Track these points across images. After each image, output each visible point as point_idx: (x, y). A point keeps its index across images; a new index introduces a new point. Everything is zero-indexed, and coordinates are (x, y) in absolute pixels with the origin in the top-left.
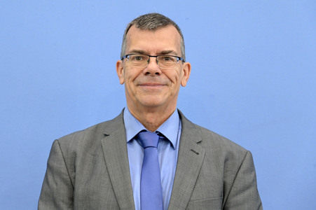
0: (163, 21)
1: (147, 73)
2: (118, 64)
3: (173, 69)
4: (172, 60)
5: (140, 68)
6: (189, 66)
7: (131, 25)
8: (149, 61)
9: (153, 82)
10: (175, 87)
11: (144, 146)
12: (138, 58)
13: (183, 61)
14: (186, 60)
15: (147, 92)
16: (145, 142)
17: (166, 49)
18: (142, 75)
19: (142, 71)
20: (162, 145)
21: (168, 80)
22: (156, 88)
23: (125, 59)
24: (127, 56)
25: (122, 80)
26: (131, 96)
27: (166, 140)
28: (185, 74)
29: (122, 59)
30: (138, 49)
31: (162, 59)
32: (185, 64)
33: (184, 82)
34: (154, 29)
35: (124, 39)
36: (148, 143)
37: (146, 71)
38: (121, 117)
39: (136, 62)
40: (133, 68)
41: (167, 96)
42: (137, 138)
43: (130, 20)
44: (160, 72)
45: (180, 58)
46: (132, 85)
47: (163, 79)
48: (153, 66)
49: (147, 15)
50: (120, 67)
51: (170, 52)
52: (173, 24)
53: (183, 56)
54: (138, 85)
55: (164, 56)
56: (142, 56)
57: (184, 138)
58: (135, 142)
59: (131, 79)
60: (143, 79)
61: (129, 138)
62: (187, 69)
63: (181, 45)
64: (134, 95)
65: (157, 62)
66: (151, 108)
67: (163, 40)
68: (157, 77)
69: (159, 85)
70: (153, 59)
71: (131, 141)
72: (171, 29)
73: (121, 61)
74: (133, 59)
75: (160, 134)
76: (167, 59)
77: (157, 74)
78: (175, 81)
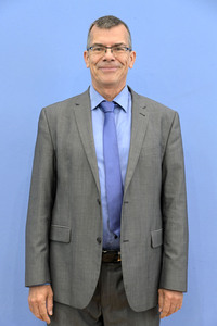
0: (115, 22)
1: (105, 60)
2: (85, 53)
3: (124, 56)
4: (122, 50)
5: (100, 56)
6: (134, 53)
7: (93, 25)
8: (106, 52)
10: (125, 69)
11: (105, 112)
12: (99, 49)
14: (133, 49)
15: (105, 73)
16: (105, 108)
17: (119, 42)
18: (101, 61)
19: (101, 58)
20: (117, 110)
21: (120, 64)
22: (112, 69)
23: (89, 50)
24: (91, 48)
25: (88, 66)
26: (94, 76)
27: (119, 107)
28: (132, 60)
30: (98, 42)
31: (115, 49)
32: (132, 52)
33: (131, 66)
34: (109, 28)
36: (108, 109)
37: (104, 58)
38: (88, 92)
39: (97, 52)
40: (95, 56)
42: (99, 106)
43: (92, 22)
44: (114, 58)
45: (128, 49)
46: (95, 68)
47: (116, 63)
48: (109, 55)
51: (121, 44)
53: (131, 47)
54: (99, 68)
55: (116, 47)
56: (101, 47)
59: (94, 64)
60: (102, 64)
61: (93, 107)
62: (133, 56)
63: (128, 39)
65: (112, 52)
66: (108, 85)
67: (116, 35)
68: (112, 63)
69: (114, 67)
70: (109, 50)
71: (96, 108)
72: (122, 27)
73: (87, 52)
74: (95, 50)
75: (115, 103)
76: (119, 49)
77: (113, 60)
78: (125, 64)
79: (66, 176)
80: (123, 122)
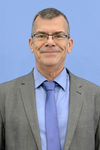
1: (47, 46)
2: (30, 40)
3: (63, 42)
4: (62, 37)
5: (43, 42)
6: (72, 40)
7: (37, 16)
8: (48, 38)
9: (51, 51)
10: (64, 53)
11: (46, 90)
12: (42, 37)
13: (69, 38)
14: (71, 37)
15: (47, 56)
16: (47, 87)
17: (58, 31)
18: (44, 46)
19: (44, 44)
20: (57, 89)
21: (60, 49)
22: (53, 54)
23: (34, 37)
24: (35, 35)
25: (32, 51)
26: (38, 59)
27: (59, 86)
28: (70, 46)
29: (32, 37)
30: (41, 30)
31: (56, 37)
32: (70, 39)
33: (69, 51)
34: (51, 18)
35: (33, 25)
36: (49, 88)
37: (46, 44)
38: (32, 73)
39: (40, 38)
40: (38, 42)
41: (59, 58)
42: (42, 85)
43: (36, 13)
44: (54, 44)
45: (66, 36)
46: (38, 53)
47: (57, 48)
48: (51, 41)
49: (46, 9)
50: (31, 42)
51: (61, 32)
52: (63, 15)
53: (69, 34)
54: (41, 52)
55: (57, 35)
56: (44, 35)
57: (72, 85)
58: (41, 87)
59: (37, 49)
60: (44, 49)
61: (37, 86)
62: (71, 43)
63: (67, 28)
64: (39, 58)
65: (53, 38)
67: (56, 25)
68: (53, 48)
69: (55, 52)
70: (50, 37)
71: (39, 87)
72: (61, 18)
73: (31, 39)
74: (39, 37)
75: (56, 83)
76: (59, 37)
77: (53, 46)
78: (64, 49)
79: (13, 145)
80: (62, 99)
